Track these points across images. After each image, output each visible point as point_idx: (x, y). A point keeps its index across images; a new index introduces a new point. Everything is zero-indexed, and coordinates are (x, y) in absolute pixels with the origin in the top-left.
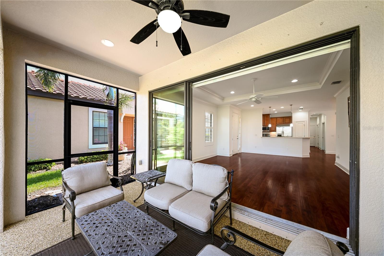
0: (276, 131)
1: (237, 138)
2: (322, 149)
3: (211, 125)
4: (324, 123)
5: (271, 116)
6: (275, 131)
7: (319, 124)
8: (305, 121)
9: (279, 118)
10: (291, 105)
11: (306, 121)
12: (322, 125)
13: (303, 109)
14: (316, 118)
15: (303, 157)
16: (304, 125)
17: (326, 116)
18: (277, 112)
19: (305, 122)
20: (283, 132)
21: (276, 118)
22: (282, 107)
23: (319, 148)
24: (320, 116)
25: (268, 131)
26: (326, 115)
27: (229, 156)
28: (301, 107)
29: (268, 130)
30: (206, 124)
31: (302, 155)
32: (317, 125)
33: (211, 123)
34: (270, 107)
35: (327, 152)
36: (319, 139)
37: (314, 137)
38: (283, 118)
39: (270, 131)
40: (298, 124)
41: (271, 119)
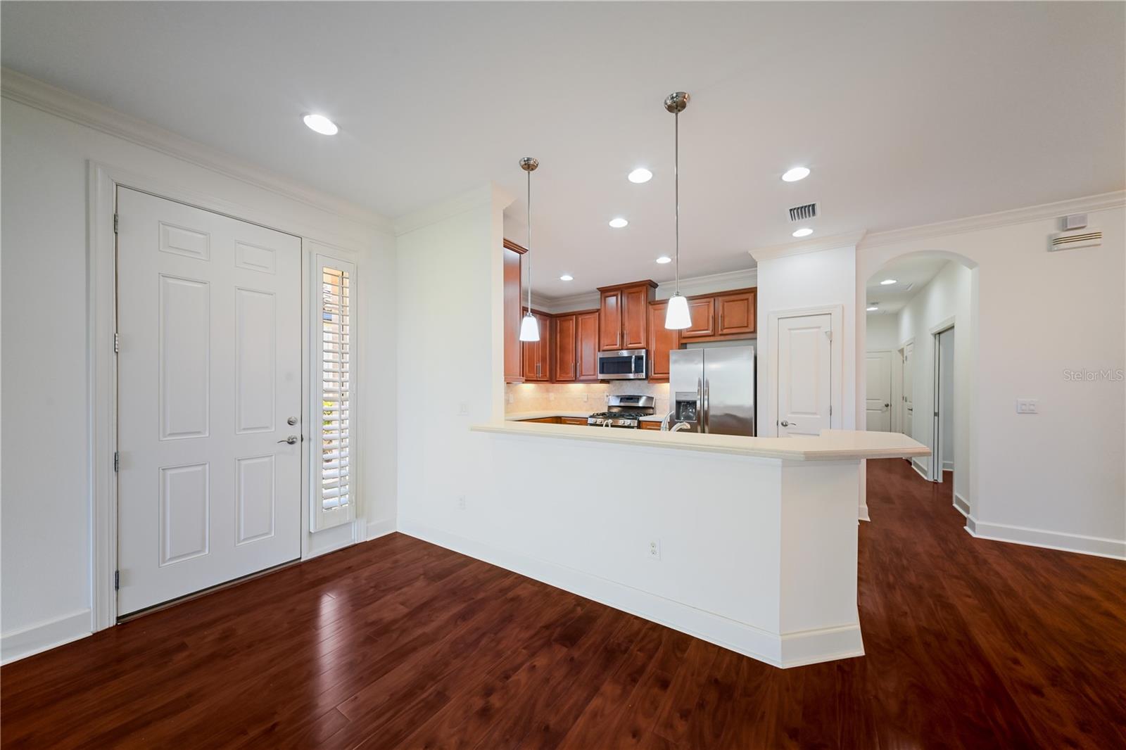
1: (290, 433)
2: (931, 479)
4: (952, 327)
5: (659, 295)
6: (665, 378)
7: (915, 341)
8: (837, 308)
11: (843, 307)
12: (930, 340)
14: (895, 317)
16: (830, 335)
20: (704, 386)
25: (637, 376)
26: (971, 265)
29: (639, 369)
32: (902, 351)
36: (910, 420)
37: (887, 406)
38: (712, 299)
39: (652, 375)
40: (790, 329)
41: (655, 310)
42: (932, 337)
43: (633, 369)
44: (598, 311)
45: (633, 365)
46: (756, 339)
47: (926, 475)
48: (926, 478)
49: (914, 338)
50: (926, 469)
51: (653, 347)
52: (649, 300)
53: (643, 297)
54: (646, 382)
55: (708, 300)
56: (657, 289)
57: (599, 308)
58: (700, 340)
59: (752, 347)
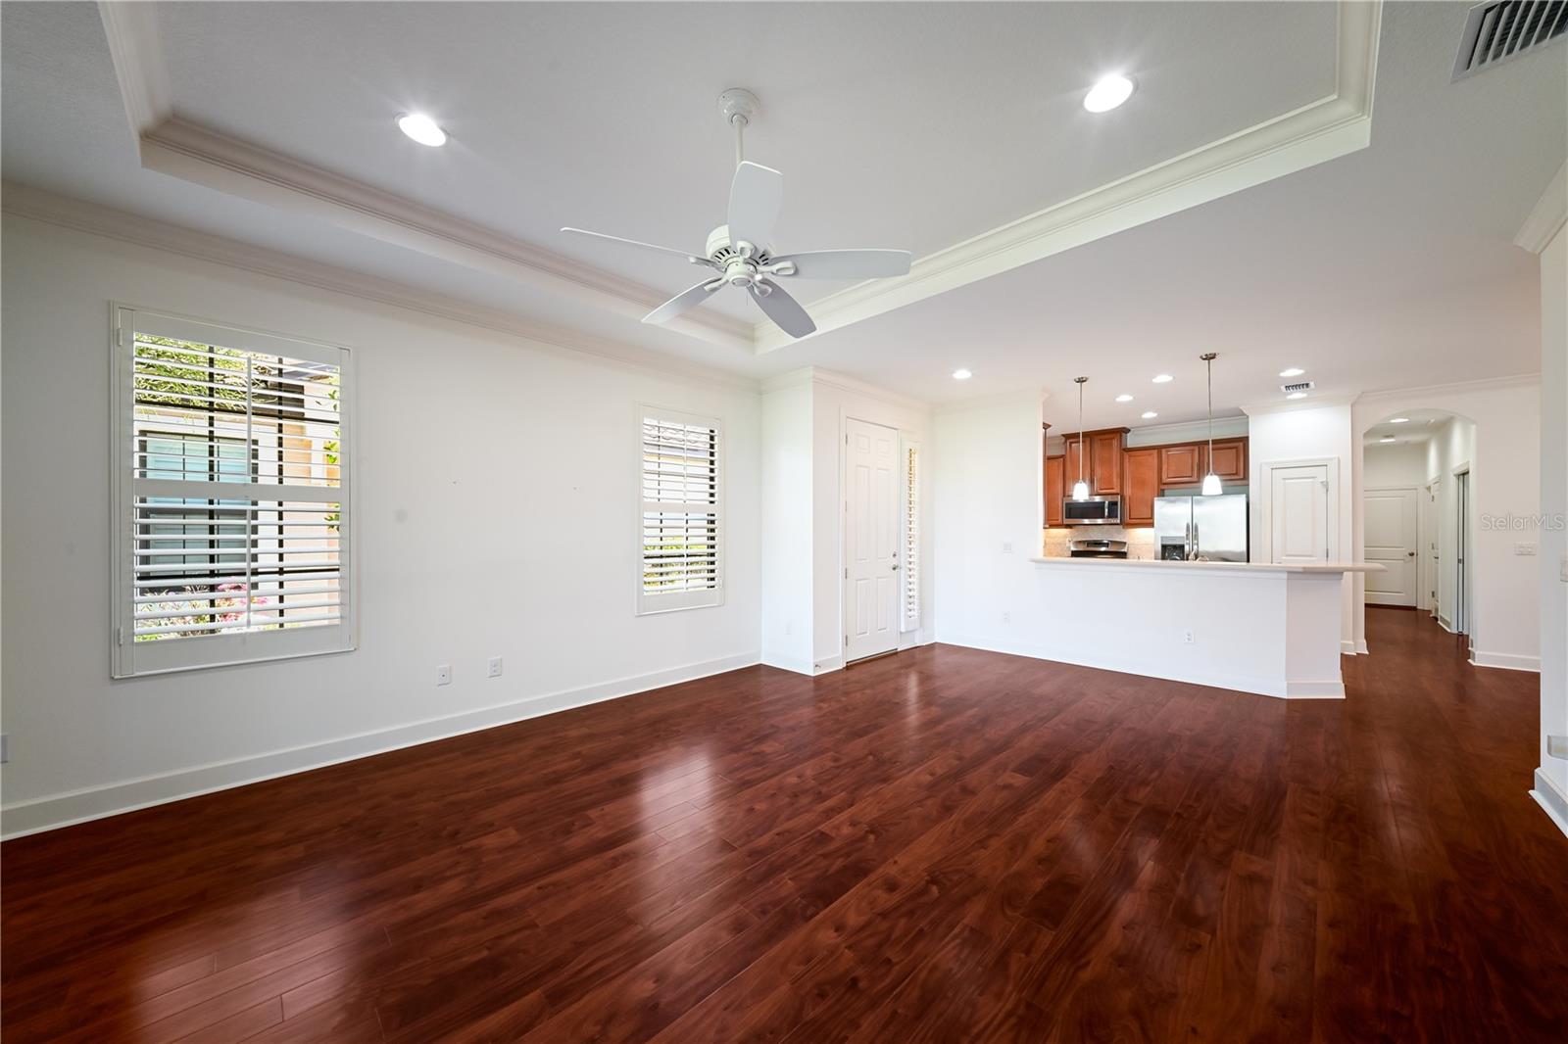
0: (1152, 525)
1: (894, 562)
2: (1455, 631)
3: (712, 495)
4: (1468, 473)
5: (1132, 441)
6: (1148, 523)
7: (1440, 480)
8: (1331, 459)
9: (1173, 452)
10: (1210, 357)
11: (1339, 460)
12: (1453, 481)
13: (1312, 384)
14: (1421, 449)
15: (1288, 694)
16: (1326, 485)
17: (1473, 427)
18: (1155, 415)
19: (1332, 466)
20: (1193, 530)
21: (1159, 448)
22: (1163, 378)
23: (1437, 619)
24: (1441, 430)
25: (1112, 521)
26: (1474, 422)
27: (811, 672)
28: (1292, 373)
29: (1113, 514)
30: (646, 484)
31: (1285, 685)
32: (1429, 488)
33: (712, 479)
34: (1081, 381)
35: (1485, 655)
36: (1437, 569)
37: (1412, 555)
38: (1196, 448)
39: (1127, 520)
40: (1284, 479)
41: (1130, 456)
42: (1455, 478)
43: (1106, 514)
44: (1062, 456)
45: (1106, 510)
46: (1248, 485)
47: (1449, 627)
48: (1449, 630)
49: (1440, 476)
50: (1449, 620)
51: (1128, 492)
52: (1123, 447)
53: (1115, 443)
54: (1121, 527)
55: (1192, 448)
56: (1128, 435)
57: (1063, 453)
58: (1183, 485)
59: (1244, 496)
